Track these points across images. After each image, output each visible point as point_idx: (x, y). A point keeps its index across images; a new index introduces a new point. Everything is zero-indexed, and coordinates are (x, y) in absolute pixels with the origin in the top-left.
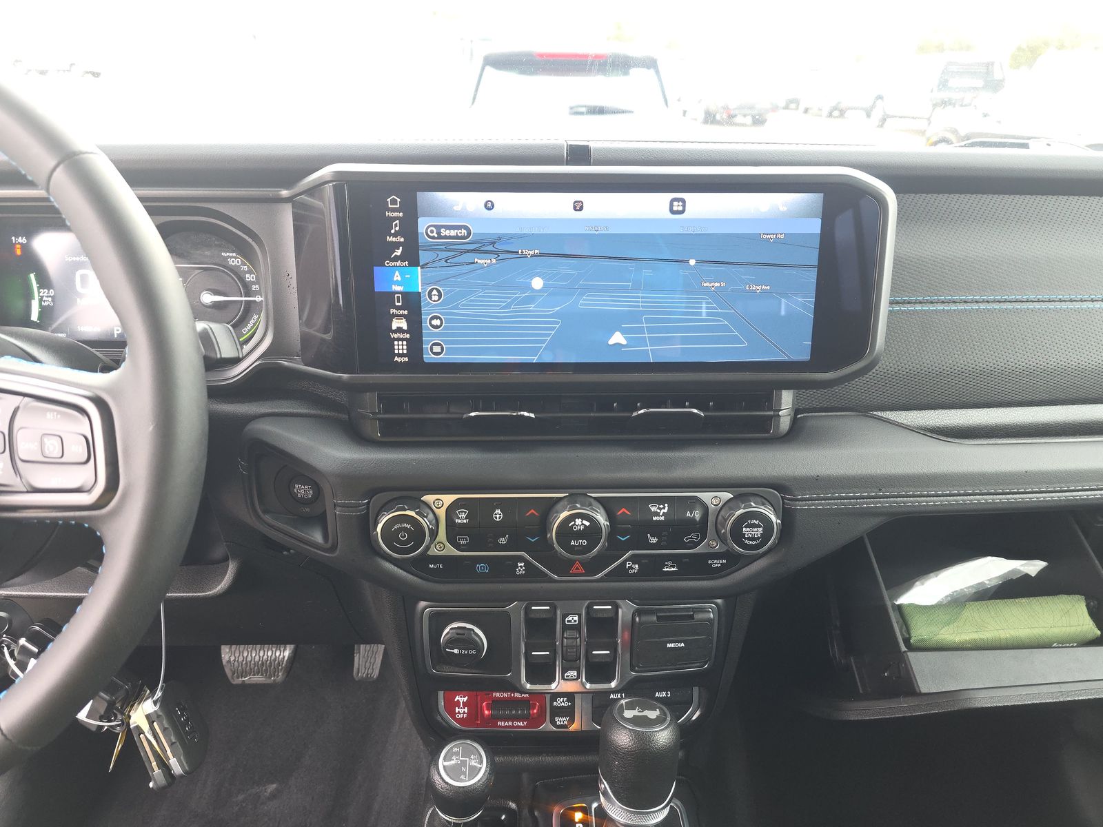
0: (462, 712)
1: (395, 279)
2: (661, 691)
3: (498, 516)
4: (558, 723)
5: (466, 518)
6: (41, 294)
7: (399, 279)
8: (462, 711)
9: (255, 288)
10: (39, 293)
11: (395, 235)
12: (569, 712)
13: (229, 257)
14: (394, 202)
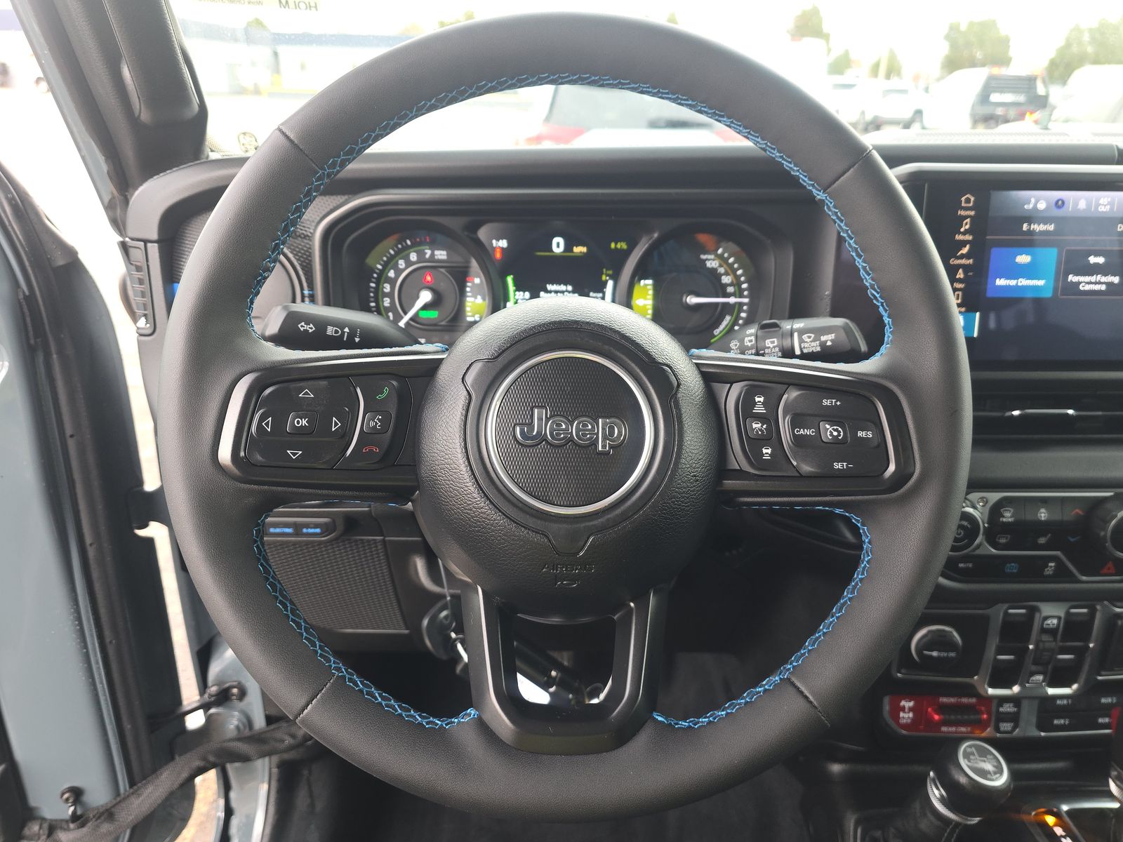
0: (906, 717)
1: (957, 277)
2: (1106, 696)
3: (1043, 515)
4: (1002, 729)
5: (1011, 517)
6: (517, 297)
7: (962, 276)
8: (906, 715)
9: (730, 289)
10: (515, 295)
11: (964, 233)
12: (1014, 719)
13: (707, 259)
14: (968, 201)
